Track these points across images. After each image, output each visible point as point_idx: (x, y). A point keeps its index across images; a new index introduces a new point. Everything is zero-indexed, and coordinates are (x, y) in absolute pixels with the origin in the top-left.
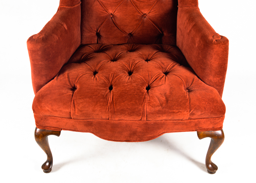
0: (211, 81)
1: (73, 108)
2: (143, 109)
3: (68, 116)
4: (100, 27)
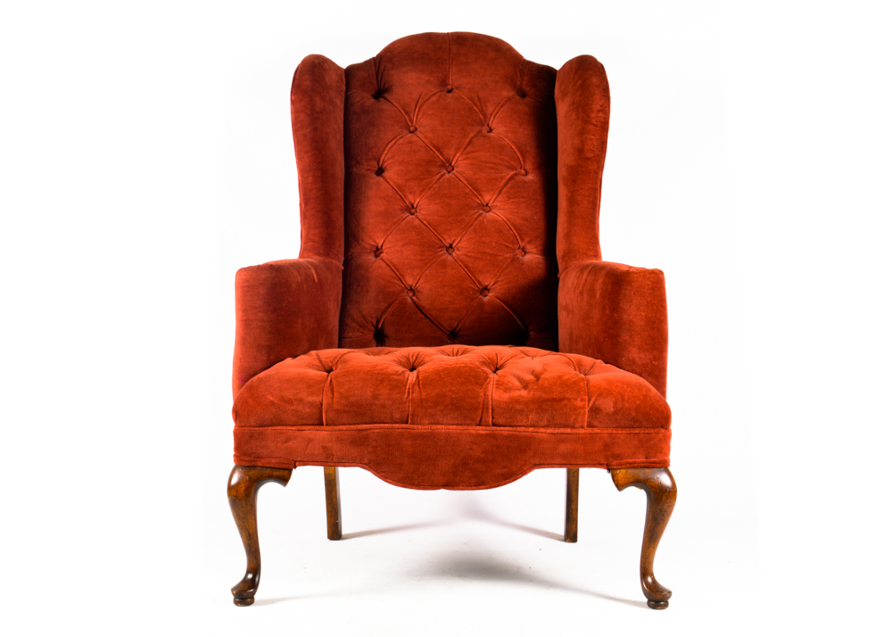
0: (633, 362)
1: (329, 394)
2: (485, 394)
3: (316, 422)
4: (384, 312)
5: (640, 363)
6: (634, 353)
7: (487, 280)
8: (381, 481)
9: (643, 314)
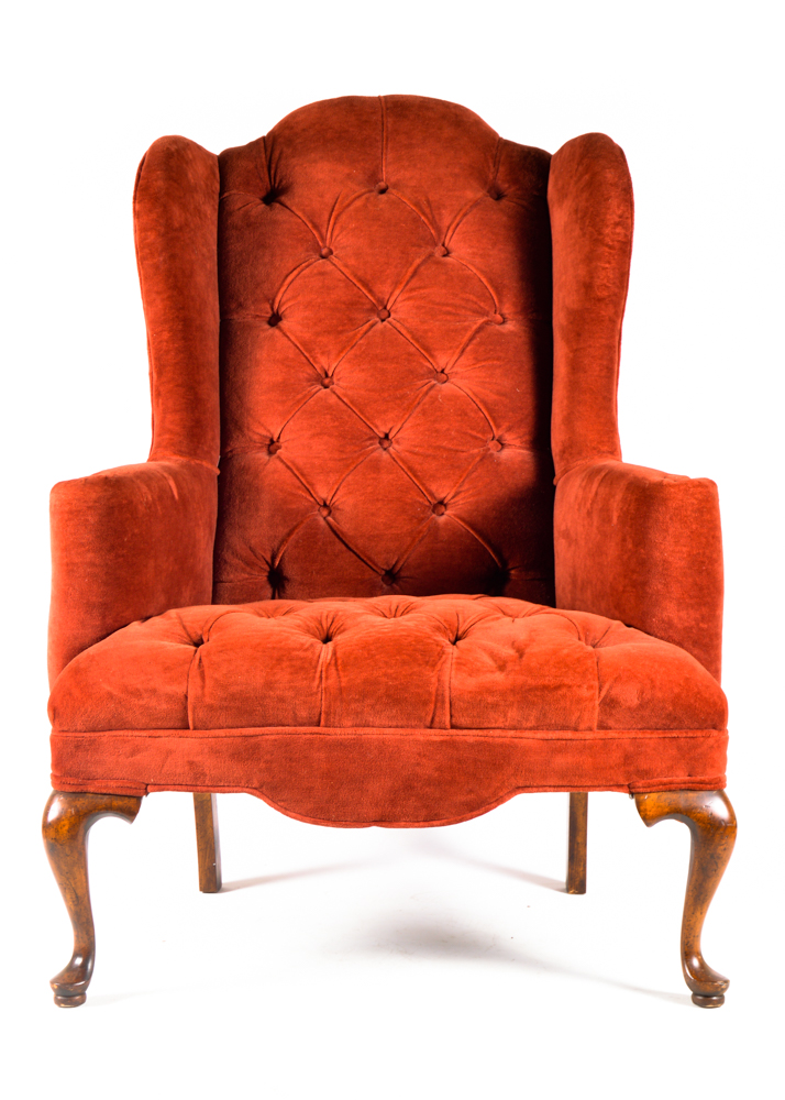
0: (670, 624)
1: (198, 680)
2: (439, 680)
3: (179, 724)
4: (283, 542)
5: (679, 626)
6: (672, 611)
7: (443, 490)
8: (279, 814)
9: (684, 549)
